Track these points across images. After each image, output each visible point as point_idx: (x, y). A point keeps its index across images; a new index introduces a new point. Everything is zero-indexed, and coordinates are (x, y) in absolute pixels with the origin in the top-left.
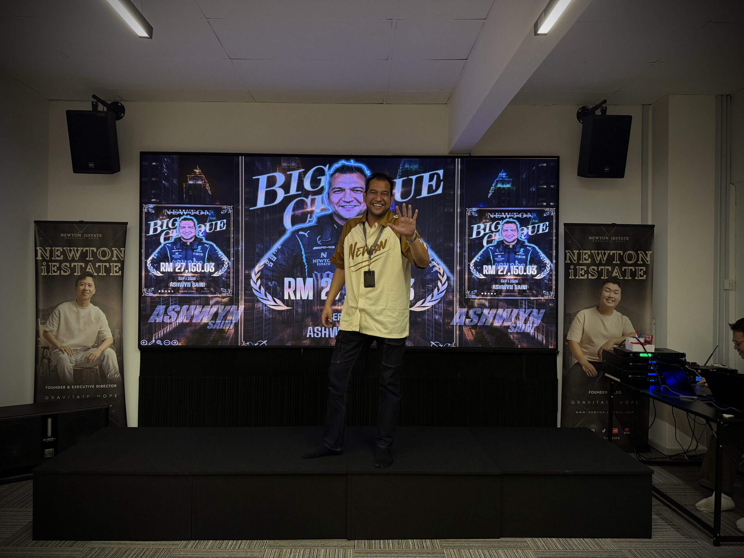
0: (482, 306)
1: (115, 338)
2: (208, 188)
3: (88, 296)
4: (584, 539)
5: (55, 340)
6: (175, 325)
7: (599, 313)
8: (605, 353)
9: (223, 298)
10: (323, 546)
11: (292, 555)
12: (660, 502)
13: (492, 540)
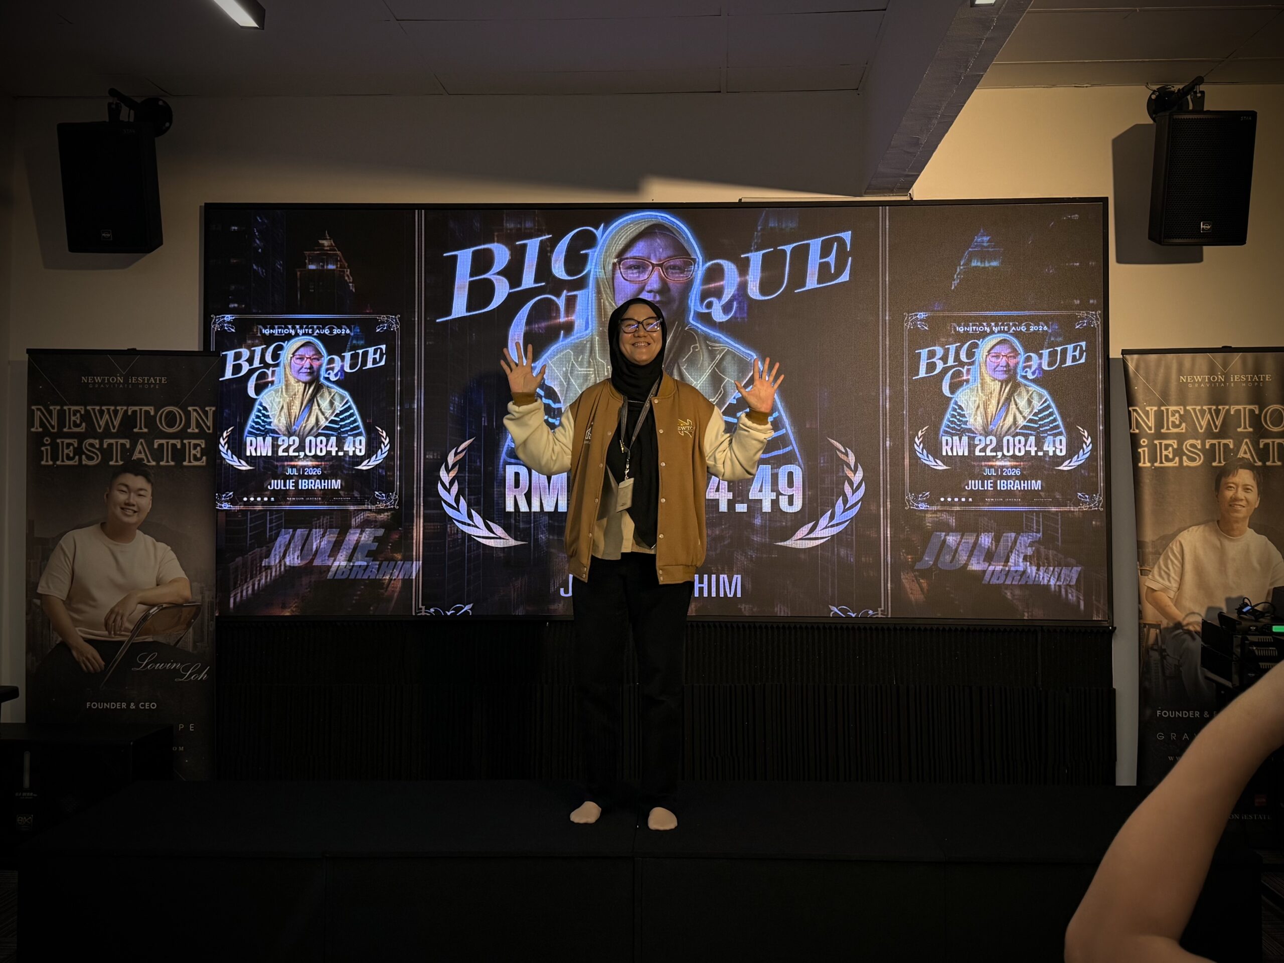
0: (943, 527)
2: (348, 278)
6: (278, 573)
9: (380, 511)
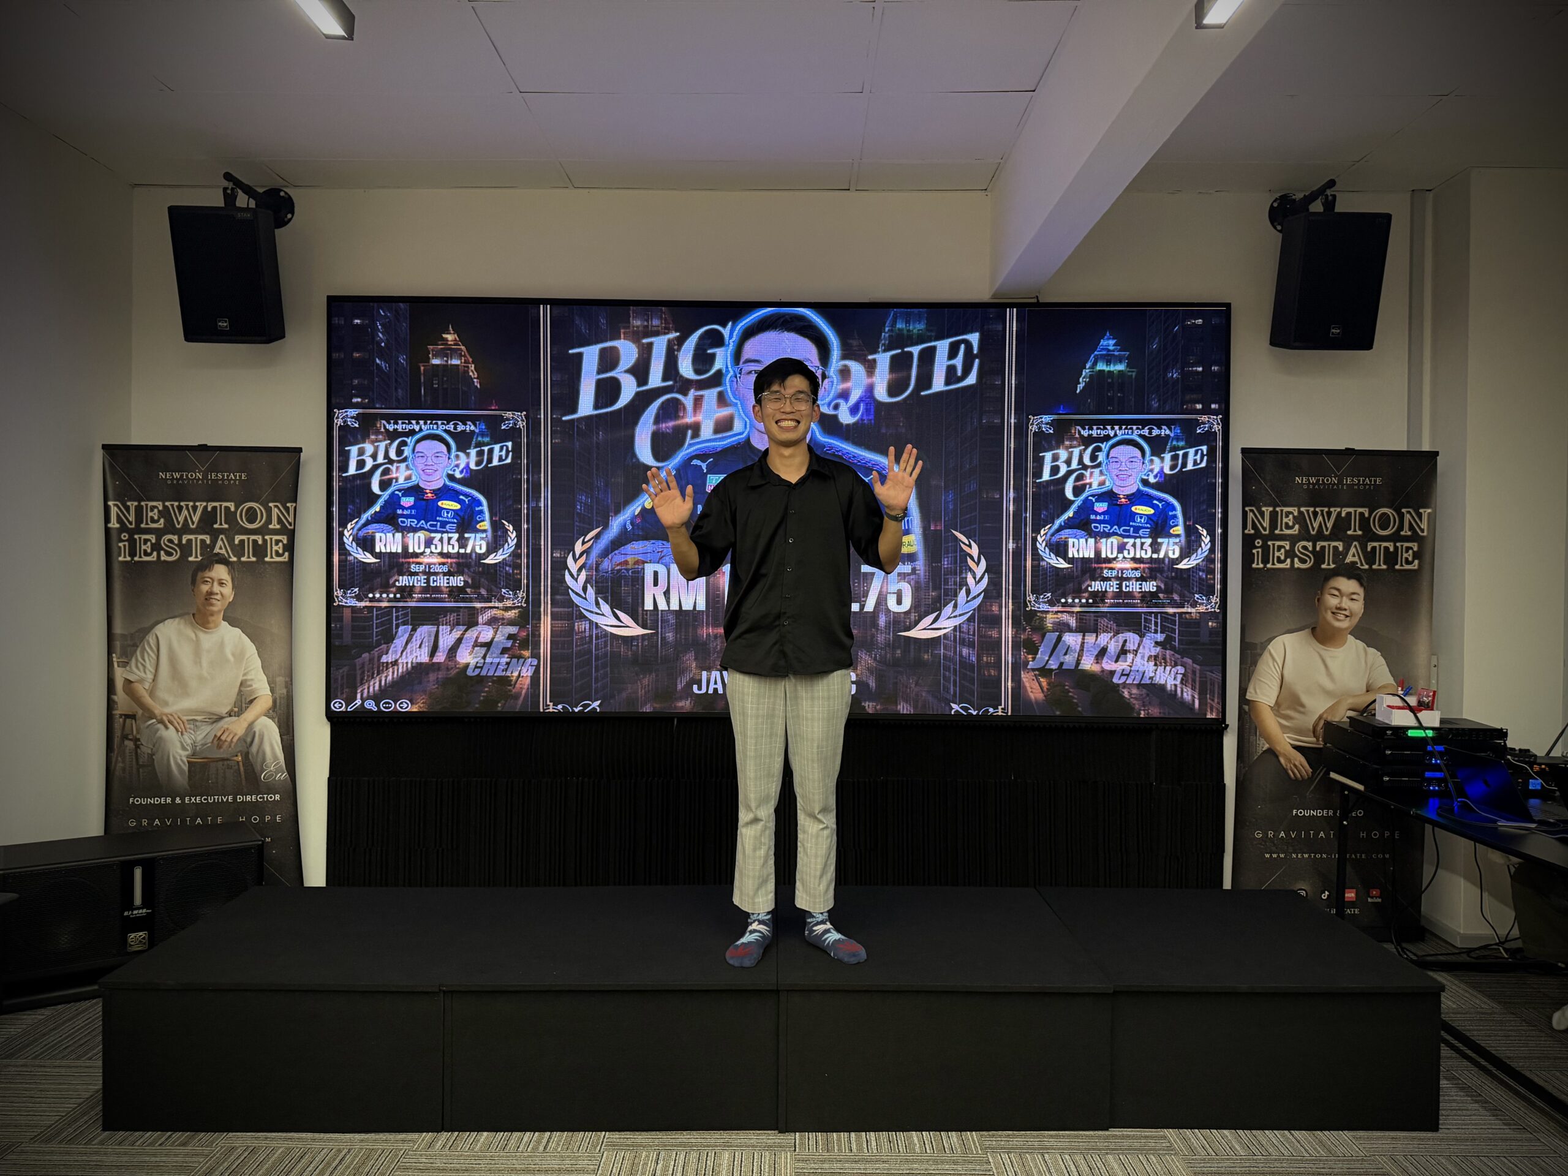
0: (1062, 628)
1: (277, 696)
2: (473, 374)
3: (218, 606)
4: (1293, 1132)
5: (148, 700)
6: (405, 668)
7: (1315, 641)
8: (1330, 729)
9: (507, 609)
10: (727, 1146)
11: (660, 1166)
12: (1452, 1052)
13: (1091, 1133)
